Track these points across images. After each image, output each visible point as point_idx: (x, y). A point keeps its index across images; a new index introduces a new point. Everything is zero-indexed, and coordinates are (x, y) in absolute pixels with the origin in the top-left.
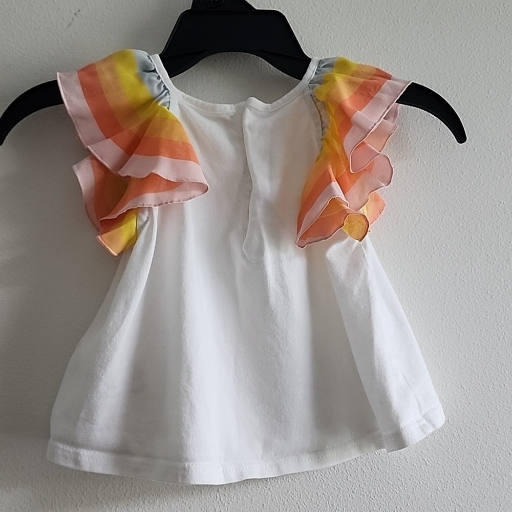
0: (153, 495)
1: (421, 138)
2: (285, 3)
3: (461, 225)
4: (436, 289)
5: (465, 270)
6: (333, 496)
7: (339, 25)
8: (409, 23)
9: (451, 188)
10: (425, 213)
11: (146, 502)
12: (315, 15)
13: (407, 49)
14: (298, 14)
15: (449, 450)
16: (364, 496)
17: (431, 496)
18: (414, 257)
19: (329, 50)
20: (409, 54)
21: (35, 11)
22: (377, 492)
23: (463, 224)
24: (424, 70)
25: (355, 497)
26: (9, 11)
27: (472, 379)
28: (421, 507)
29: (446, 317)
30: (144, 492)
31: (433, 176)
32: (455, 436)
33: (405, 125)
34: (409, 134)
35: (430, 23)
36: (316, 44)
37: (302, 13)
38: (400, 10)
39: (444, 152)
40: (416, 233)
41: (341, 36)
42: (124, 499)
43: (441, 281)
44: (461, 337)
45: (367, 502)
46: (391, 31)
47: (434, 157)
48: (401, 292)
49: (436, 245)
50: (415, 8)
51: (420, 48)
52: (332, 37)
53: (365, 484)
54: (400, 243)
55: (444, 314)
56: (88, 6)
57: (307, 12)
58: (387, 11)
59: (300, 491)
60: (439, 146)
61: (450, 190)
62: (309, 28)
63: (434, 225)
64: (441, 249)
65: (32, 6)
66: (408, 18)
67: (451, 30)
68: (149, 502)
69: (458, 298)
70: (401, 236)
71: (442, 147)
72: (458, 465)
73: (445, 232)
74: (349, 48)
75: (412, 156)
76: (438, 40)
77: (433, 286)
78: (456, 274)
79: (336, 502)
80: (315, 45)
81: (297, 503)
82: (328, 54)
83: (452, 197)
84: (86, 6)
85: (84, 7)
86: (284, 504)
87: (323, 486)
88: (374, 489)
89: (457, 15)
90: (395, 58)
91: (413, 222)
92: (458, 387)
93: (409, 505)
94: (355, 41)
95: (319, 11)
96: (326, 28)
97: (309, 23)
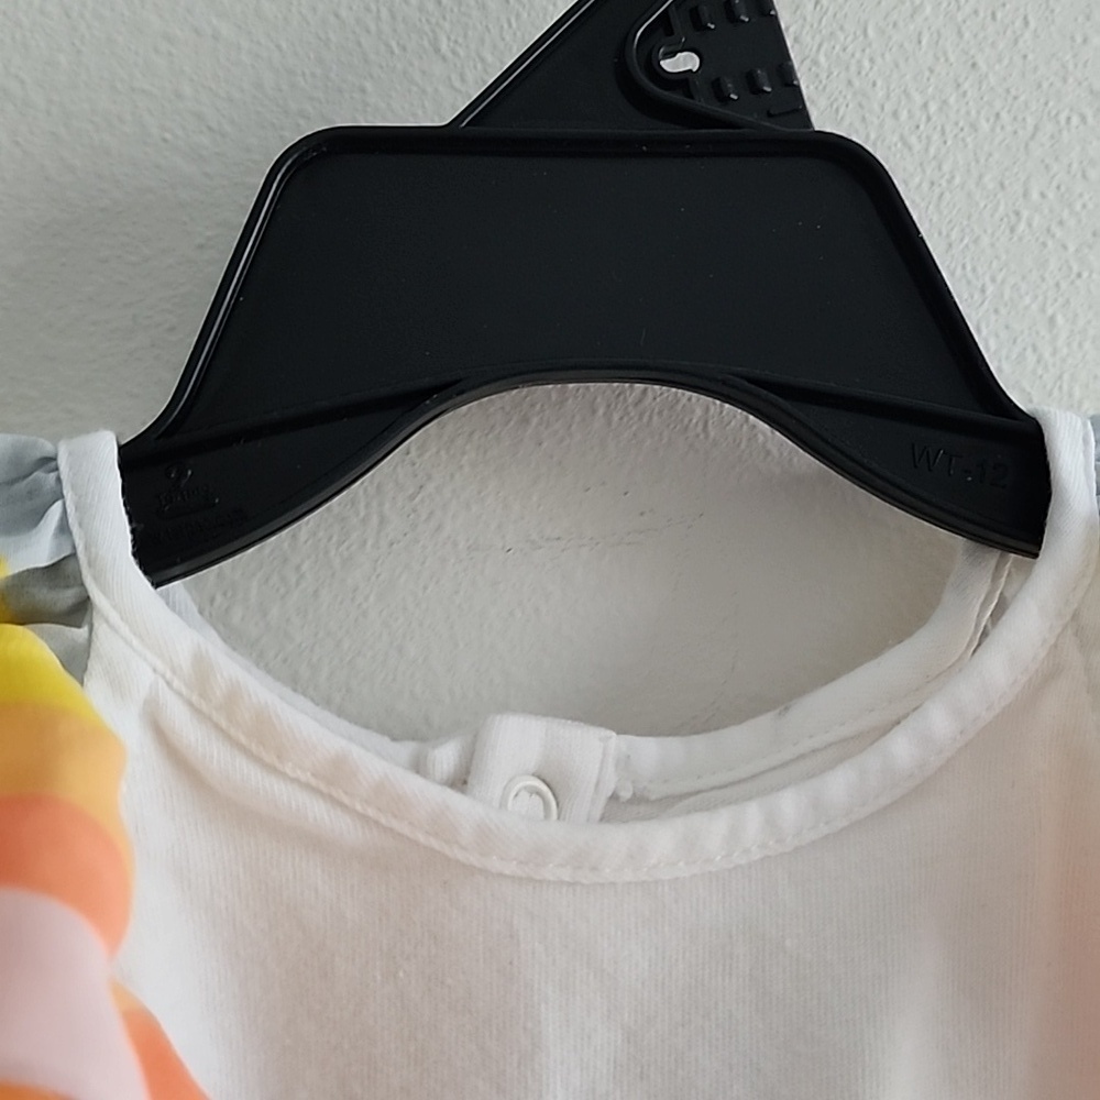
2: (815, 62)
12: (974, 127)
19: (1060, 320)
36: (990, 289)
37: (911, 115)
52: (1072, 249)
57: (933, 108)
62: (947, 195)
80: (983, 291)
95: (998, 105)
96: (1035, 196)
97: (946, 168)
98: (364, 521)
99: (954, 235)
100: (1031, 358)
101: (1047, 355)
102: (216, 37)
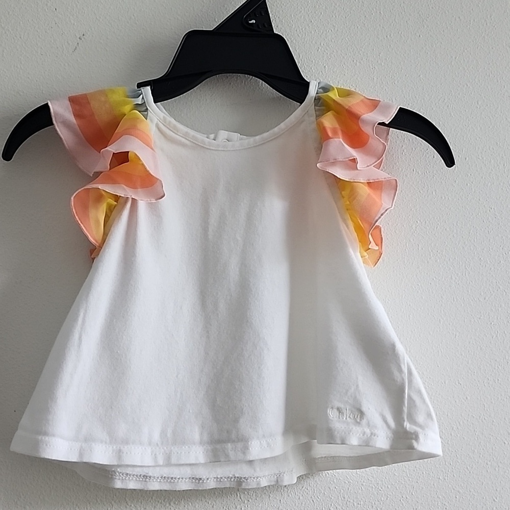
0: (178, 497)
1: (415, 149)
2: (282, 22)
3: (455, 231)
4: (433, 293)
5: (459, 274)
6: (344, 489)
7: (334, 41)
8: (401, 37)
9: (445, 197)
10: (421, 221)
11: (172, 504)
12: (311, 33)
13: (400, 63)
14: (295, 32)
15: (449, 442)
16: (372, 487)
17: (434, 485)
18: (412, 264)
19: (326, 66)
20: (402, 68)
21: (41, 36)
22: (384, 484)
23: (457, 230)
24: (417, 83)
25: (364, 490)
26: (15, 38)
27: (468, 375)
28: (425, 496)
29: (443, 319)
30: (170, 494)
31: (428, 186)
32: (454, 429)
33: (400, 137)
34: (404, 146)
35: (421, 36)
36: (313, 61)
37: (299, 31)
38: (392, 25)
39: (437, 162)
40: (414, 240)
41: (337, 52)
42: (152, 501)
43: (438, 285)
44: (457, 337)
45: (375, 493)
46: (384, 45)
47: (428, 167)
48: (401, 297)
49: (432, 251)
50: (407, 22)
51: (412, 61)
52: (329, 54)
53: (373, 477)
54: (398, 251)
55: (441, 316)
56: (91, 29)
57: (303, 29)
58: (380, 25)
59: (314, 486)
60: (432, 156)
61: (443, 198)
62: (306, 45)
63: (430, 232)
64: (437, 255)
65: (37, 31)
66: (400, 33)
67: (441, 43)
68: (175, 503)
69: (454, 300)
70: (399, 244)
71: (435, 157)
72: (458, 456)
73: (441, 238)
74: (345, 64)
75: (408, 167)
76: (429, 53)
77: (431, 290)
78: (451, 278)
79: (347, 495)
81: (311, 497)
82: (325, 70)
83: (446, 205)
84: (90, 30)
85: (88, 30)
86: (299, 499)
87: (335, 481)
88: (382, 481)
89: (447, 28)
90: (389, 72)
91: (411, 230)
92: (456, 384)
93: (413, 494)
94: (350, 56)
95: (315, 28)
96: (322, 45)
97: (306, 40)
98: (203, 100)
99: (307, 51)
100: (321, 73)
101: (324, 73)
102: (178, 19)
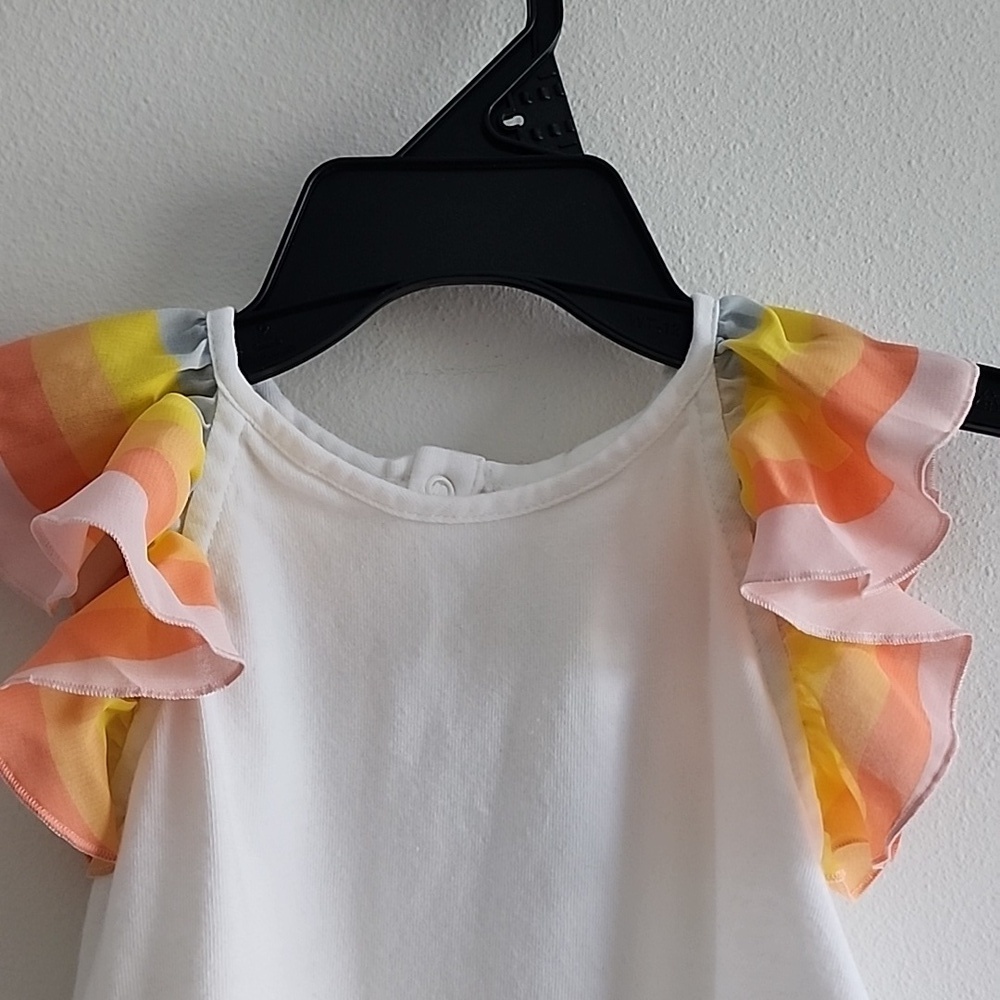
1: (993, 507)
2: (595, 118)
7: (752, 179)
8: (952, 164)
12: (682, 152)
13: (949, 244)
14: (634, 150)
18: (982, 862)
19: (726, 254)
20: (954, 259)
34: (959, 498)
36: (687, 239)
38: (926, 126)
40: (986, 789)
41: (759, 210)
46: (901, 191)
48: (945, 968)
50: (970, 119)
51: (984, 238)
52: (734, 217)
54: (940, 822)
57: (659, 142)
58: (889, 129)
62: (665, 189)
66: (949, 151)
70: (943, 801)
74: (780, 246)
75: (970, 562)
80: (683, 239)
82: (722, 265)
90: (914, 271)
94: (798, 224)
95: (695, 139)
96: (714, 188)
97: (665, 174)
98: (353, 358)
99: (668, 209)
100: (709, 275)
101: (718, 274)
102: (280, 111)
